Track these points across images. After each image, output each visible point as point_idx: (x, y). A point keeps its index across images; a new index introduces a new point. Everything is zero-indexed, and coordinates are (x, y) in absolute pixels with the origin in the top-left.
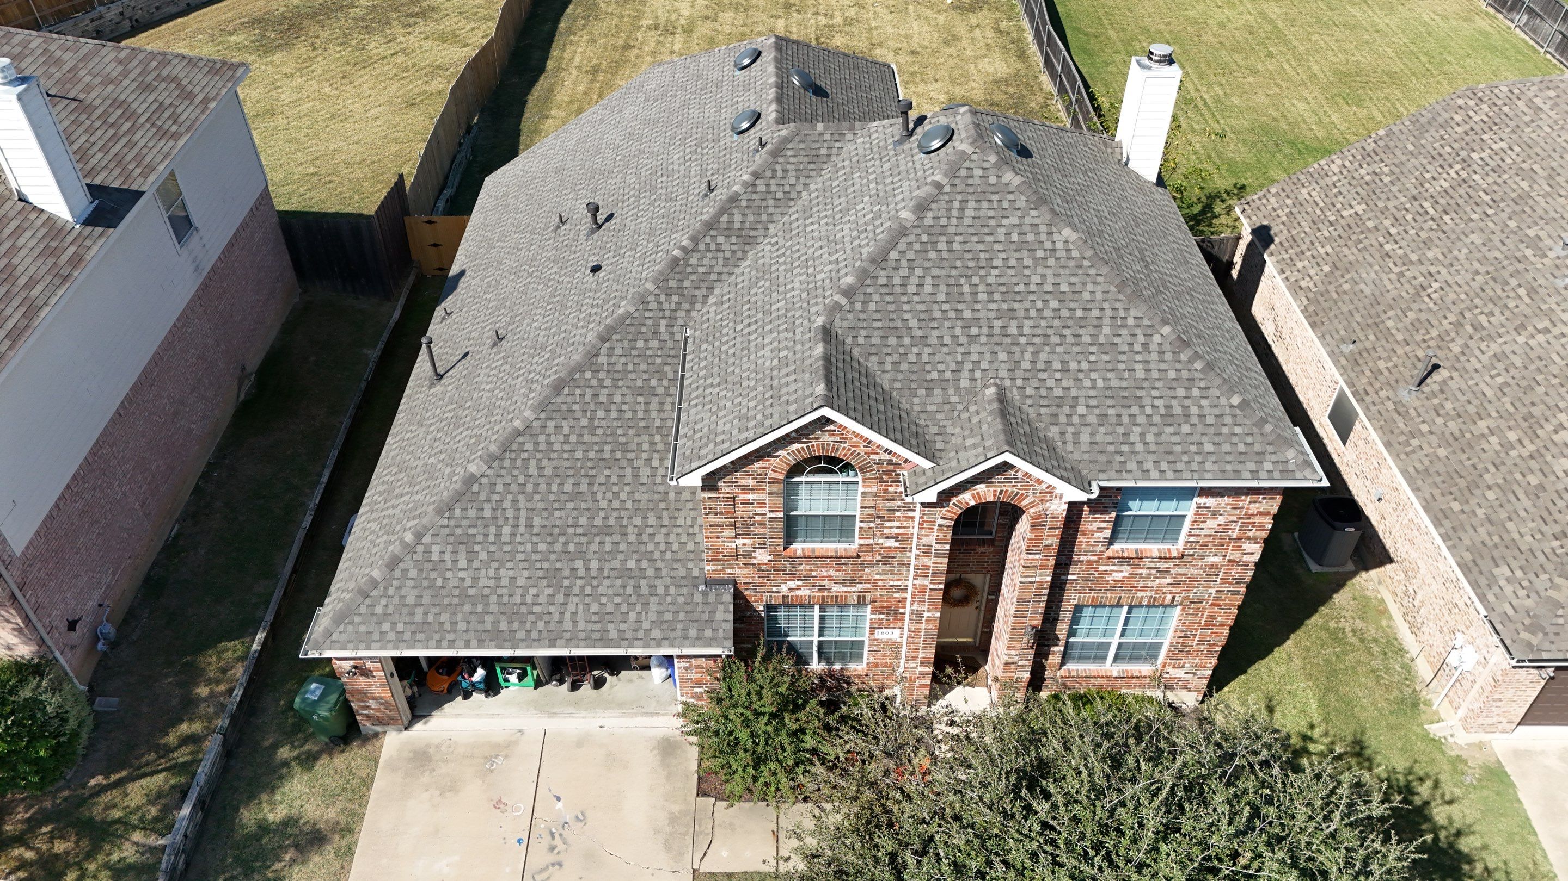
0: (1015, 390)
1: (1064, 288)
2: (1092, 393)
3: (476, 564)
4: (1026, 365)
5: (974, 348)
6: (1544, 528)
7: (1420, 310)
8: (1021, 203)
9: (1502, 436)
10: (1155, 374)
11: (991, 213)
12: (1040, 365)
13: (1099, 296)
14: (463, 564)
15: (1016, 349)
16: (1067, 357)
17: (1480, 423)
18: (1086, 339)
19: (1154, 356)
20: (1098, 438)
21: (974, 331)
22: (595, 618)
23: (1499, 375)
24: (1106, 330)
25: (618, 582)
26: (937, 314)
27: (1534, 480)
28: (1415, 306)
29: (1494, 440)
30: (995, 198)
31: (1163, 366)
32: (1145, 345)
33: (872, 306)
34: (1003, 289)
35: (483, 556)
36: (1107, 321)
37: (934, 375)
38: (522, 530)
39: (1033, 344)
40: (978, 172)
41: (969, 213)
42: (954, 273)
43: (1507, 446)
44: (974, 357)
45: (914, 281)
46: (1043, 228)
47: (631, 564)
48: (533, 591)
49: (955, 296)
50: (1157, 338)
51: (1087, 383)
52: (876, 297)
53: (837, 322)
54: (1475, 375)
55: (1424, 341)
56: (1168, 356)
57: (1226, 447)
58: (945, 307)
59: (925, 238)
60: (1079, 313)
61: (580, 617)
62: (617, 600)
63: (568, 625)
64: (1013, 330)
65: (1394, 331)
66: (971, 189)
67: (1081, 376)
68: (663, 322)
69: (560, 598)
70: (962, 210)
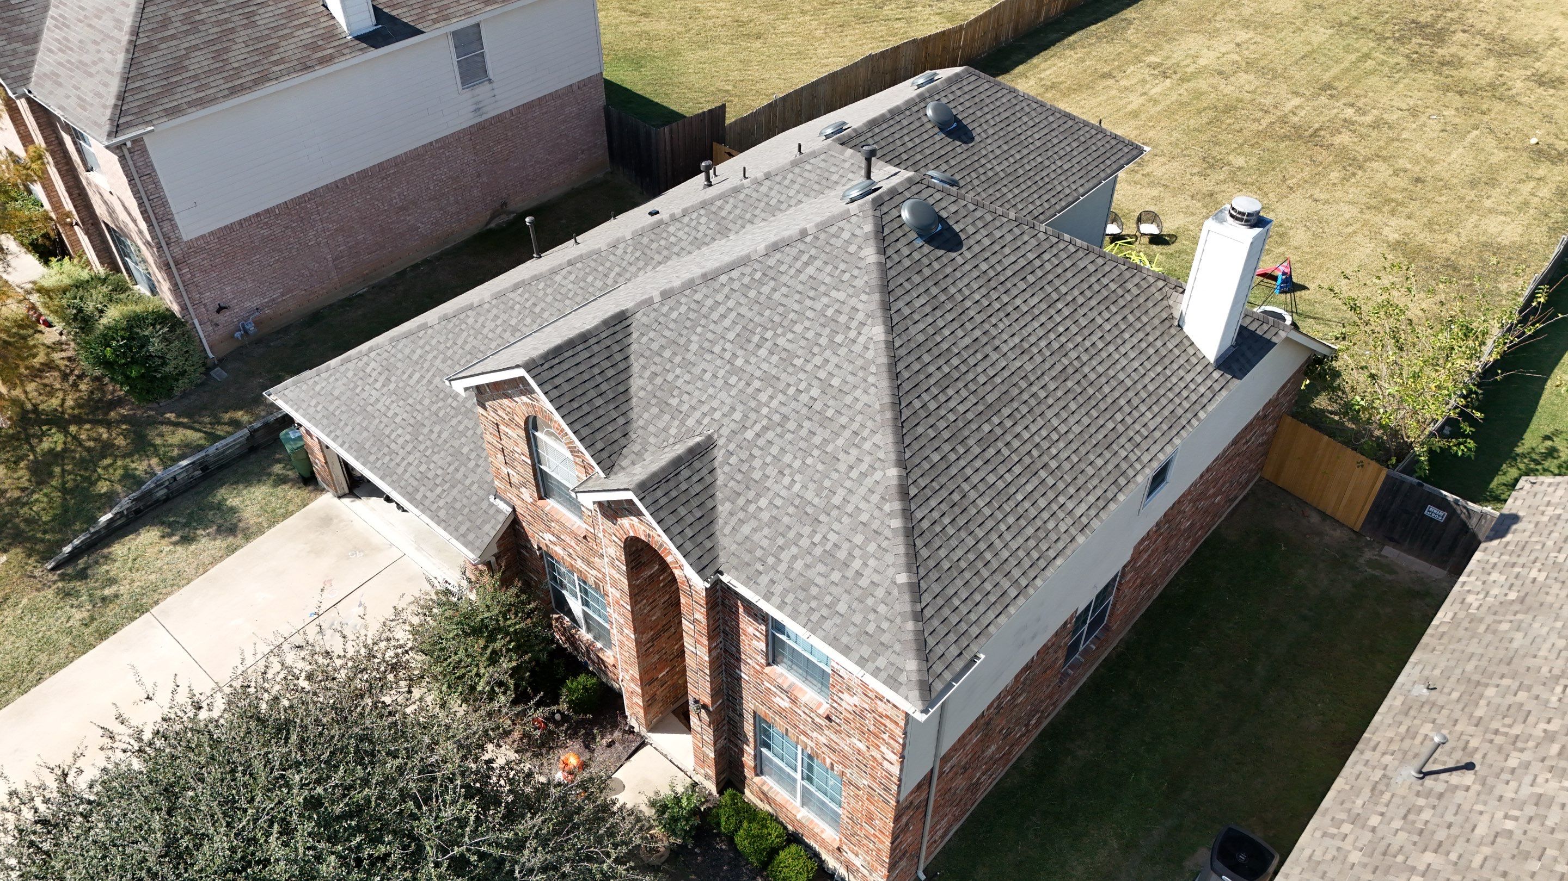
0: (723, 451)
1: (836, 382)
2: (784, 493)
3: (385, 389)
4: (749, 435)
5: (723, 395)
7: (1537, 697)
8: (859, 283)
10: (850, 508)
11: (828, 280)
12: (761, 442)
13: (859, 406)
14: (378, 385)
15: (753, 416)
16: (789, 448)
17: (1429, 854)
18: (817, 440)
19: (863, 491)
20: (756, 537)
21: (733, 380)
22: (418, 476)
24: (840, 442)
25: (449, 459)
26: (717, 349)
28: (1538, 689)
30: (842, 266)
31: (863, 505)
32: (863, 475)
33: (674, 315)
34: (784, 355)
35: (392, 386)
36: (847, 433)
37: (674, 402)
38: (425, 381)
39: (770, 419)
40: (846, 235)
42: (757, 319)
44: (715, 404)
45: (722, 310)
46: (860, 316)
47: (465, 450)
48: (400, 431)
49: (743, 339)
50: (878, 475)
51: (786, 481)
54: (1493, 803)
55: (1496, 732)
56: (875, 498)
58: (728, 346)
60: (830, 413)
61: (411, 469)
62: (439, 472)
63: (400, 470)
64: (763, 397)
65: (1483, 702)
67: (787, 472)
69: (409, 447)
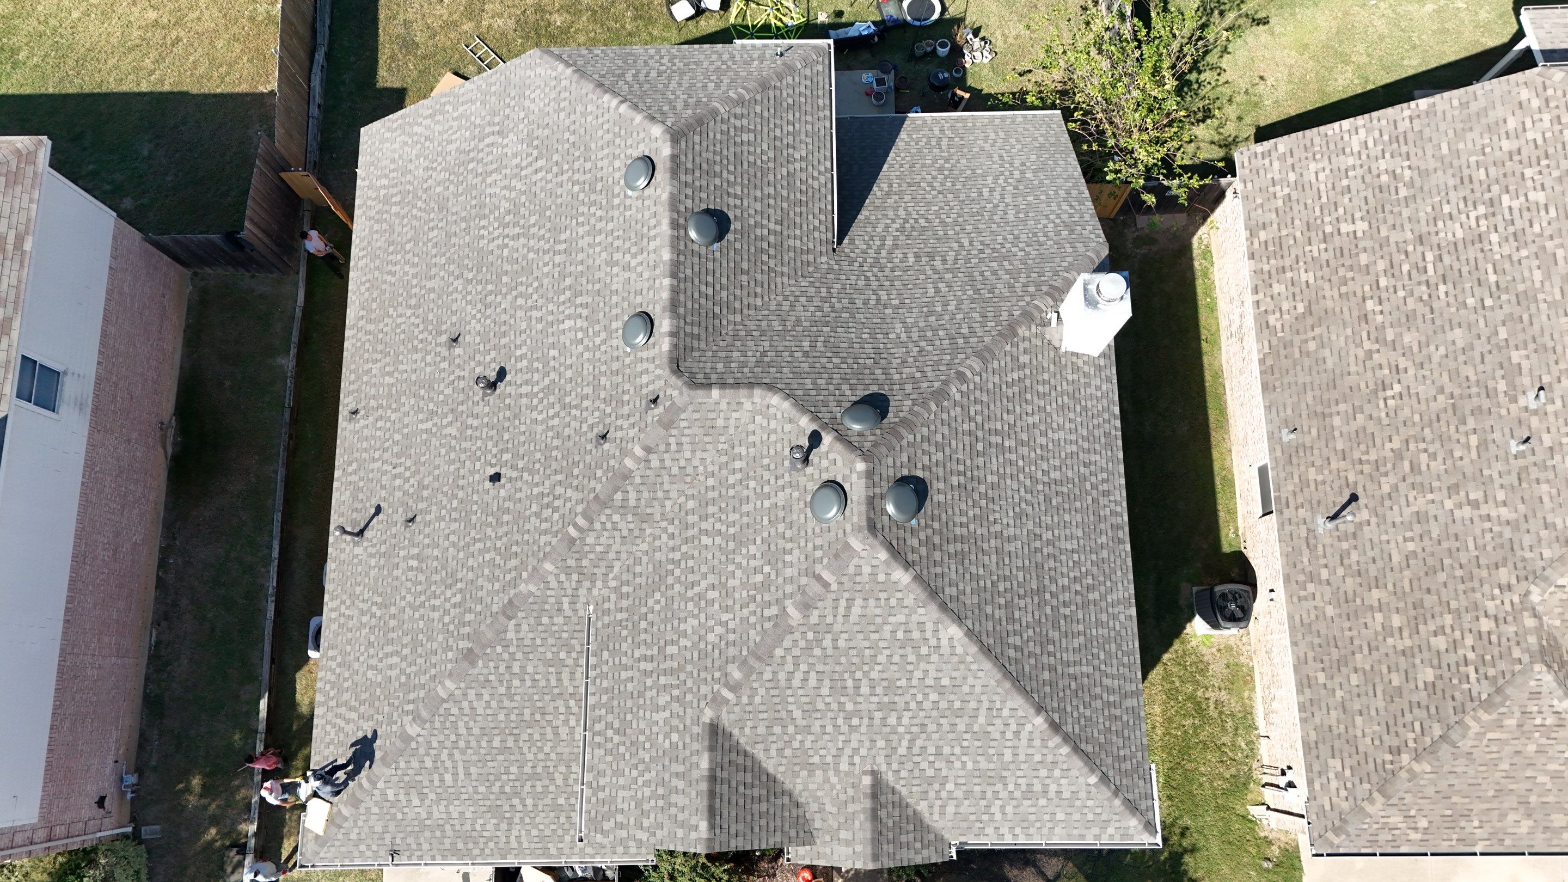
0: (890, 773)
1: (945, 681)
2: (961, 773)
3: (427, 802)
4: (902, 751)
5: (855, 737)
6: (1385, 737)
7: (1371, 417)
8: (909, 601)
9: (1387, 618)
10: (1022, 758)
11: (878, 611)
12: (916, 750)
13: (978, 689)
14: (416, 802)
15: (895, 737)
16: (941, 743)
17: (1374, 591)
18: (961, 727)
19: (1024, 742)
20: (962, 810)
21: (855, 721)
22: (536, 840)
23: (1412, 539)
24: (982, 720)
25: (552, 814)
26: (820, 706)
27: (1396, 680)
28: (1368, 408)
29: (1379, 617)
30: (883, 596)
31: (1030, 751)
32: (1017, 734)
33: (758, 700)
34: (885, 683)
35: (432, 796)
36: (983, 712)
37: (816, 759)
38: (461, 776)
39: (910, 733)
40: (866, 570)
41: (856, 611)
42: (838, 668)
43: (1387, 630)
44: (854, 744)
45: (799, 676)
46: (929, 626)
47: (561, 801)
48: (480, 821)
49: (838, 689)
50: (1029, 727)
51: (958, 765)
52: (762, 691)
53: (724, 715)
54: (1392, 530)
55: (1361, 462)
56: (1037, 742)
57: (1077, 816)
58: (828, 700)
59: (810, 635)
60: (957, 705)
61: (523, 839)
62: (553, 827)
63: (514, 844)
64: (892, 720)
65: (1337, 434)
66: (858, 587)
67: (953, 758)
68: (566, 600)
69: (504, 826)
70: (848, 608)
